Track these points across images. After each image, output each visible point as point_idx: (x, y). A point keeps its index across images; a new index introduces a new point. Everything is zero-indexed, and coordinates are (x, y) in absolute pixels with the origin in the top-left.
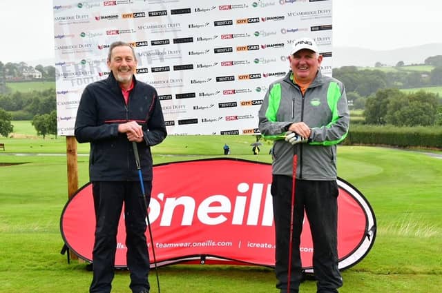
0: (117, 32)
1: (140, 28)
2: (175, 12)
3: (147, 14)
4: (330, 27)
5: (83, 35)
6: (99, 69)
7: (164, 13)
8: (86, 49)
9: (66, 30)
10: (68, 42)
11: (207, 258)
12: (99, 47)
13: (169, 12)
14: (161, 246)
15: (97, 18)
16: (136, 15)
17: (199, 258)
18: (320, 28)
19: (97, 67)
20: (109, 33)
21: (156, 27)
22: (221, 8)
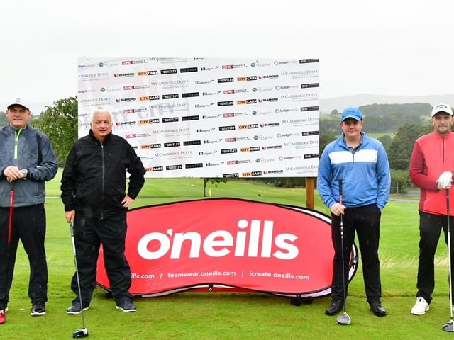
0: (133, 88)
1: (153, 84)
2: (183, 70)
3: (159, 72)
4: (317, 85)
5: (103, 90)
6: (116, 119)
7: (174, 71)
8: (105, 102)
9: (88, 85)
10: (90, 96)
11: (214, 286)
12: (117, 101)
13: (179, 71)
14: (172, 276)
15: (115, 76)
16: (150, 73)
17: (207, 286)
18: (309, 86)
20: (125, 88)
21: (167, 83)
22: (224, 67)
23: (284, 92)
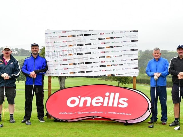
0: (66, 41)
1: (74, 40)
2: (85, 35)
3: (76, 36)
4: (137, 41)
5: (55, 42)
6: (60, 54)
7: (82, 35)
8: (55, 47)
9: (49, 41)
10: (50, 44)
11: (95, 117)
12: (60, 47)
13: (84, 35)
14: (79, 113)
15: (59, 37)
16: (73, 36)
17: (92, 117)
18: (134, 41)
19: (59, 53)
20: (63, 42)
21: (79, 40)
22: (101, 34)
23: (124, 43)
